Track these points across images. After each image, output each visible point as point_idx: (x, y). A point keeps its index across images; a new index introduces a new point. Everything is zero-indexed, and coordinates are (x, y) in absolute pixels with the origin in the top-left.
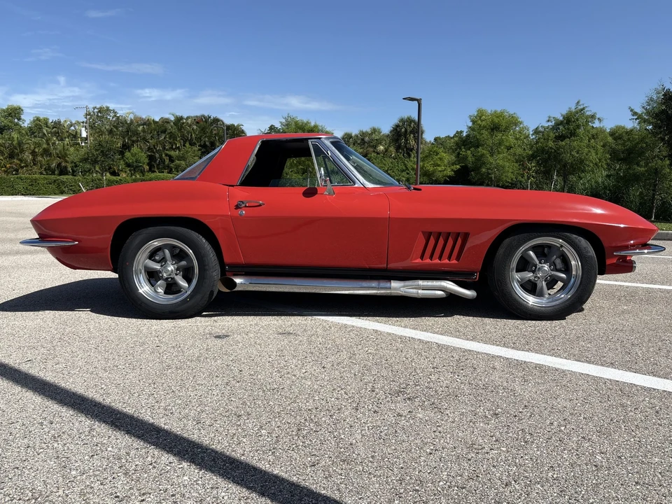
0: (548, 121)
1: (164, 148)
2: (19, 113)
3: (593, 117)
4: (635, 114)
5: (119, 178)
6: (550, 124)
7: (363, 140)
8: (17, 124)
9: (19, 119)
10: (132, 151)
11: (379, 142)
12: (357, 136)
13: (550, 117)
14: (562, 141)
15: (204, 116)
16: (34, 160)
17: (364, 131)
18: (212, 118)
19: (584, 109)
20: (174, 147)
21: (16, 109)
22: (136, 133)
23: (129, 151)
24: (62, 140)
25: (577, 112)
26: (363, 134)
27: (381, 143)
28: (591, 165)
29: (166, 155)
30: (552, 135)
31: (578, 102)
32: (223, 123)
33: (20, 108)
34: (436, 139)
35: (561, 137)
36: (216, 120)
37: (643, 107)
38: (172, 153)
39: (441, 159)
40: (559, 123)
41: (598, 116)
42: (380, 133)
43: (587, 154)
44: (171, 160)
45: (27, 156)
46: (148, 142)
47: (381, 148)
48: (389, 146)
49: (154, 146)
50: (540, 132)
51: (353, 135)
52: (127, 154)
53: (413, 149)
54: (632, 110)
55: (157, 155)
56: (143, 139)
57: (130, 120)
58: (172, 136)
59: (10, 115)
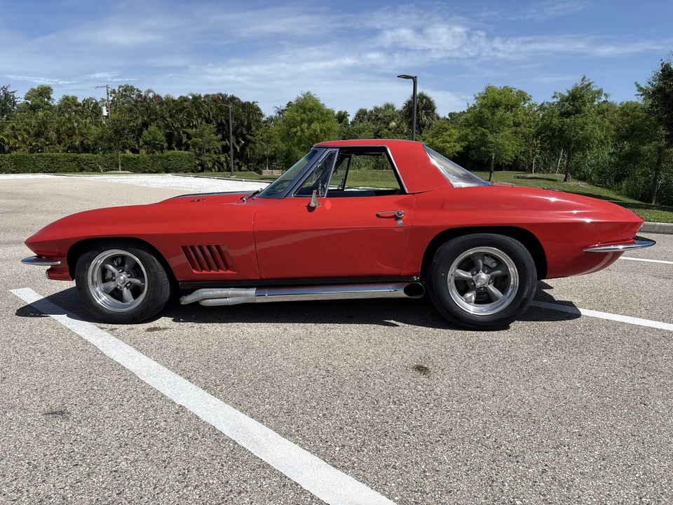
0: (554, 97)
1: (182, 126)
2: (48, 93)
3: (599, 92)
4: (641, 89)
5: (137, 155)
6: (555, 100)
7: (377, 116)
8: (47, 104)
9: (49, 98)
10: (149, 129)
11: (392, 118)
12: (372, 112)
13: (555, 93)
14: (566, 118)
15: (221, 94)
16: (58, 138)
17: (379, 107)
18: (229, 95)
19: (590, 84)
20: (191, 125)
21: (46, 89)
22: (154, 112)
23: (147, 129)
24: (85, 118)
25: (583, 88)
26: (377, 110)
27: (393, 119)
28: (596, 142)
29: (184, 133)
30: (557, 112)
31: (584, 78)
32: (240, 101)
33: (49, 88)
34: (450, 115)
35: (566, 114)
36: (233, 99)
37: (649, 83)
38: (189, 131)
39: (450, 136)
40: (564, 100)
41: (604, 92)
42: (393, 109)
43: (592, 131)
44: (189, 137)
45: (52, 134)
46: (167, 120)
47: (393, 124)
48: (401, 122)
49: (172, 124)
50: (545, 108)
51: (368, 111)
52: (145, 132)
53: (425, 125)
54: (638, 86)
55: (176, 133)
56: (161, 117)
57: (150, 98)
58: (190, 115)
59: (41, 94)
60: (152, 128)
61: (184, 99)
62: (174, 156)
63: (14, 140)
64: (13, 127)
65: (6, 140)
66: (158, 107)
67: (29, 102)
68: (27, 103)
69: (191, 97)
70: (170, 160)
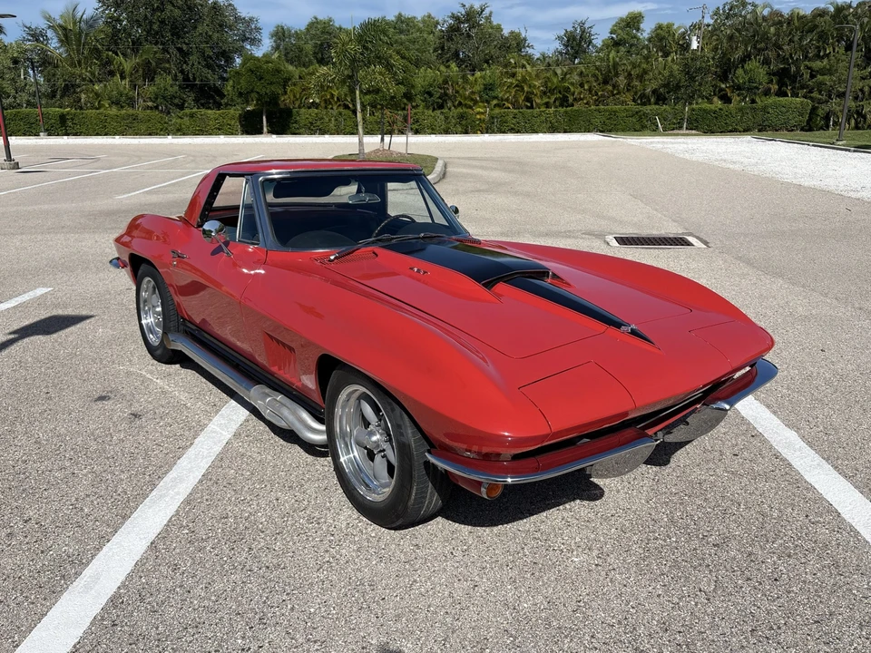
1: (806, 57)
2: (639, 22)
8: (635, 37)
9: (638, 29)
10: (747, 67)
16: (629, 85)
20: (822, 54)
21: (636, 17)
22: (765, 38)
24: (666, 55)
29: (807, 67)
33: (640, 15)
38: (817, 64)
44: (813, 74)
45: (622, 81)
46: (783, 50)
49: (791, 55)
52: (739, 72)
55: (793, 69)
56: (774, 45)
57: (764, 17)
58: (823, 37)
59: (628, 25)
60: (752, 65)
61: (820, 13)
62: (776, 106)
63: (580, 89)
64: (582, 73)
65: (572, 89)
66: (772, 29)
67: (614, 36)
68: (612, 38)
69: (832, 10)
70: (768, 113)
